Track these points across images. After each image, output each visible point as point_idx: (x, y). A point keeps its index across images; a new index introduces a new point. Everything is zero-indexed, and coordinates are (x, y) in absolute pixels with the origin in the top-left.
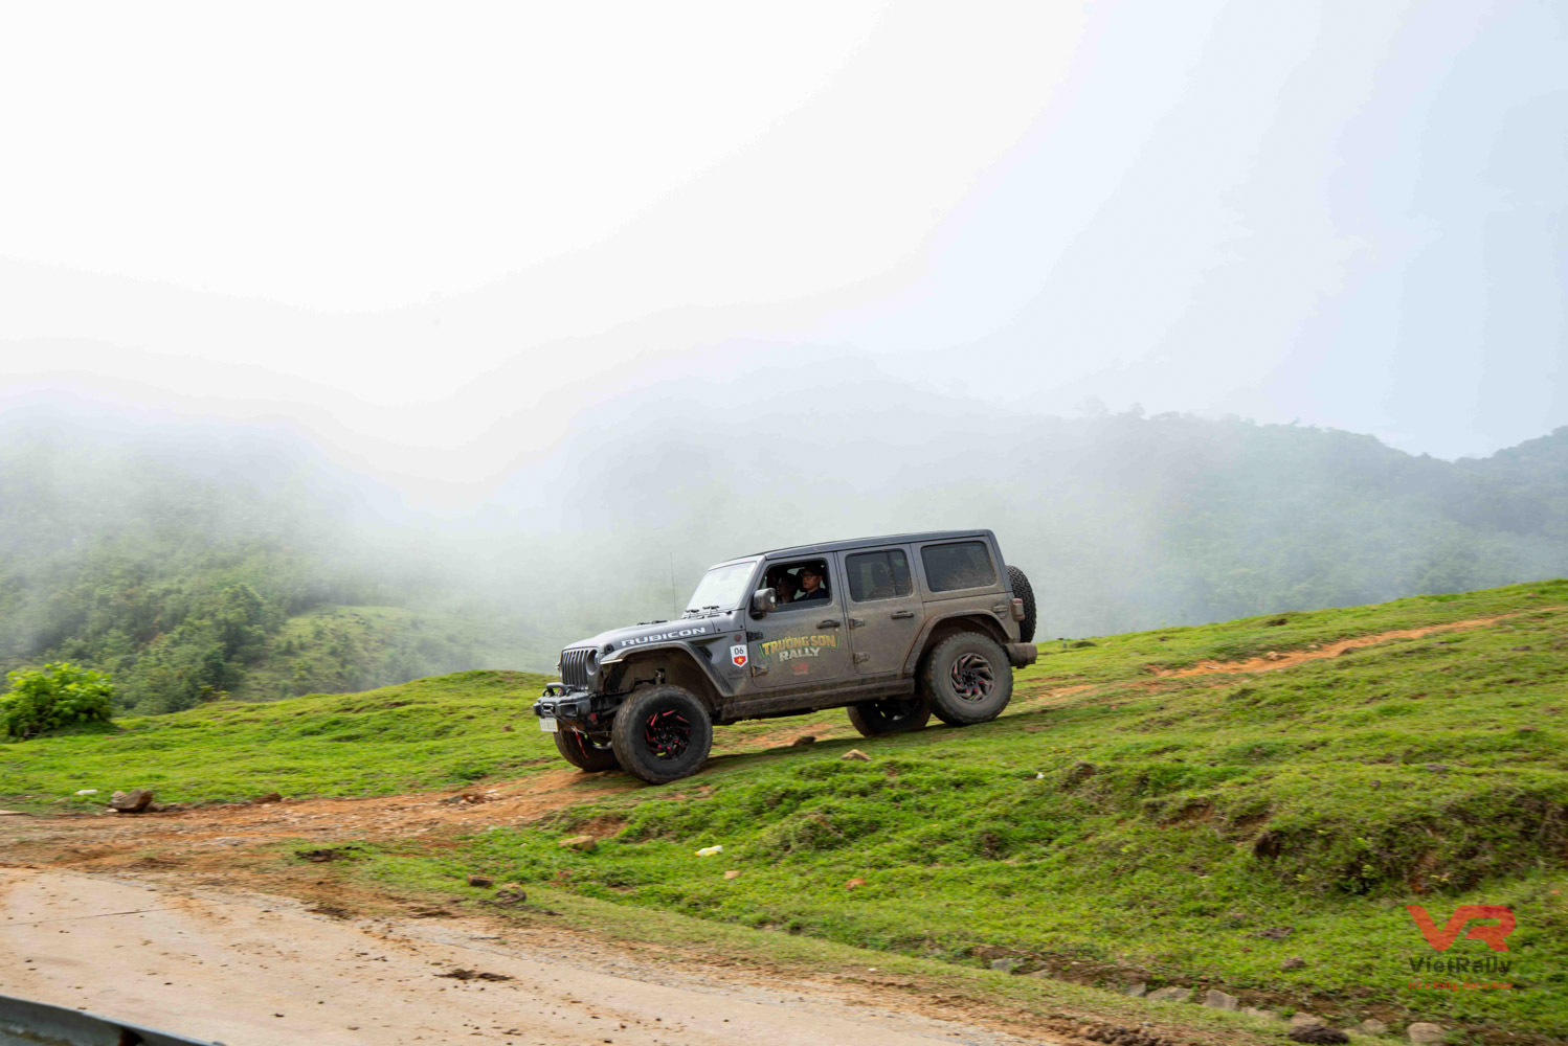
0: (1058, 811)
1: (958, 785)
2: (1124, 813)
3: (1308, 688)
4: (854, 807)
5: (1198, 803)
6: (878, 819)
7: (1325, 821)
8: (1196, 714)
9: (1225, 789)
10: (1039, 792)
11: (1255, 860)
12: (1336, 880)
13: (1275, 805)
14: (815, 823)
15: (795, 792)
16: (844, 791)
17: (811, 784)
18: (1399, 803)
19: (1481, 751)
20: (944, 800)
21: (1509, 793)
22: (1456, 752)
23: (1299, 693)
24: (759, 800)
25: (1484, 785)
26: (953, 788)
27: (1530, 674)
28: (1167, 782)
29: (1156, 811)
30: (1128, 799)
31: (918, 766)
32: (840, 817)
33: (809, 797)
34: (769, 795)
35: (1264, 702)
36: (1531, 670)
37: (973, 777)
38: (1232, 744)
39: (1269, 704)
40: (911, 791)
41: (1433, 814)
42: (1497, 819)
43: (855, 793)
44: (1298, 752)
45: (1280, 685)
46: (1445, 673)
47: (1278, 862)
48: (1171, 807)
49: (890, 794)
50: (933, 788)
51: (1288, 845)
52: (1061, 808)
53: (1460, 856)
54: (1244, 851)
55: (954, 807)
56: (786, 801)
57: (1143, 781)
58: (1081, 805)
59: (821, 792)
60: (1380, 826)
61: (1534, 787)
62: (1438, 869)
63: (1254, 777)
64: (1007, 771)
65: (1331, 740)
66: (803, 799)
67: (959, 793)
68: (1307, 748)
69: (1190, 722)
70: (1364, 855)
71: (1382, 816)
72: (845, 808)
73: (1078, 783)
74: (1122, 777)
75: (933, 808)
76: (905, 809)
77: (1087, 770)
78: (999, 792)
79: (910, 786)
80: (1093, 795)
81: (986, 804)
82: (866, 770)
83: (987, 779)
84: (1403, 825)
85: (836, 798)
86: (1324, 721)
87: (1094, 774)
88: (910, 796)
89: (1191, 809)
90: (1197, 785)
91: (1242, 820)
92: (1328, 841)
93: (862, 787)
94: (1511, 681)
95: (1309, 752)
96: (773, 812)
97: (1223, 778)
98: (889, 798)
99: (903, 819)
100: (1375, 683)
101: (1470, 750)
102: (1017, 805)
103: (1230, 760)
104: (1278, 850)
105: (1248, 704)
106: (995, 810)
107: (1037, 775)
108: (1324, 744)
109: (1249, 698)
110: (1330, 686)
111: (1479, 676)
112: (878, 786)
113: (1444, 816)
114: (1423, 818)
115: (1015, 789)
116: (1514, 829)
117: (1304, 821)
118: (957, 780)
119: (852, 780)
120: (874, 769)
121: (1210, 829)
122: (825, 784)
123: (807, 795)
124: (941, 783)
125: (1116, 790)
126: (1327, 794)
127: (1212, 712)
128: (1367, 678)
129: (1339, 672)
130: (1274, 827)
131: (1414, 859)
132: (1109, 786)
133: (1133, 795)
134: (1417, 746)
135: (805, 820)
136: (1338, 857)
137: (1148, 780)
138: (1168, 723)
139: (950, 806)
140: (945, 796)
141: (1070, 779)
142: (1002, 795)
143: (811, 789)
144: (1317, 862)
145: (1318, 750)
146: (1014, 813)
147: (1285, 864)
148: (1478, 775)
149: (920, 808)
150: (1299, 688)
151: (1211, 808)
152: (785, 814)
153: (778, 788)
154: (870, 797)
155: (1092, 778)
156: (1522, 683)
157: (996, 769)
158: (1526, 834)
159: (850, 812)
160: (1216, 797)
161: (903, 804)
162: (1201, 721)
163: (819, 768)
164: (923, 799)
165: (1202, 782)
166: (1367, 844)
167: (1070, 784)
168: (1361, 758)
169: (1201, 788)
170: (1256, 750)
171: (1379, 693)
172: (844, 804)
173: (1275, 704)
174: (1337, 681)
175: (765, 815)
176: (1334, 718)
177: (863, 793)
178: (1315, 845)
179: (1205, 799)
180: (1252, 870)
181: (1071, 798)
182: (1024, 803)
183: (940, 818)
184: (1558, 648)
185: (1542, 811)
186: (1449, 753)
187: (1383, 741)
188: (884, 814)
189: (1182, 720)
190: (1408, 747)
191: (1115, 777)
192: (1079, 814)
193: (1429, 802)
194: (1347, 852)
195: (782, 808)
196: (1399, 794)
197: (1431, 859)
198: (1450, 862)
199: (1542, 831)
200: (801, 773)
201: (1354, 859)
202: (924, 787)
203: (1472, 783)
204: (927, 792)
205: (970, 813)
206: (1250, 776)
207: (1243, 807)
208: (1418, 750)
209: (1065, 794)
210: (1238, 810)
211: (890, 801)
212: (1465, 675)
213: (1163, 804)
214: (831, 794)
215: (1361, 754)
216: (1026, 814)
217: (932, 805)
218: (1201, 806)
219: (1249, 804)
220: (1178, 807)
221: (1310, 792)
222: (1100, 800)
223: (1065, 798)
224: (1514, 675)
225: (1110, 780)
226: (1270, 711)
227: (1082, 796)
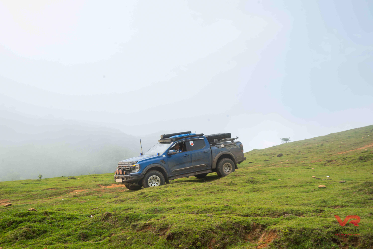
0: (102, 227)
1: (69, 219)
2: (122, 227)
3: (159, 192)
4: (38, 225)
5: (147, 225)
6: (46, 229)
7: (185, 230)
8: (129, 199)
9: (153, 220)
10: (96, 221)
11: (166, 241)
12: (189, 247)
13: (170, 225)
14: (26, 231)
15: (17, 221)
16: (34, 221)
17: (21, 219)
18: (204, 225)
19: (217, 211)
20: (66, 223)
21: (231, 222)
22: (211, 211)
23: (157, 194)
24: (4, 224)
25: (224, 220)
26: (68, 220)
27: (216, 190)
28: (134, 218)
29: (135, 227)
30: (123, 223)
31: (54, 213)
32: (34, 229)
33: (22, 223)
34: (8, 222)
35: (148, 196)
36: (215, 190)
37: (73, 216)
38: (147, 207)
39: (149, 197)
40: (55, 221)
41: (213, 228)
42: (229, 230)
43: (37, 221)
44: (167, 210)
45: (151, 192)
46: (193, 189)
47: (173, 242)
48: (140, 226)
49: (48, 221)
50: (61, 220)
51: (176, 237)
52: (103, 225)
53: (221, 239)
54: (162, 239)
55: (70, 225)
56: (14, 224)
57: (127, 218)
58: (109, 225)
59: (25, 221)
60: (201, 231)
61: (236, 221)
62: (216, 243)
63: (160, 217)
64: (82, 215)
65: (176, 207)
66: (20, 223)
67: (70, 221)
68: (169, 209)
69: (128, 201)
70: (197, 240)
71: (201, 229)
72: (35, 226)
73: (107, 218)
74: (120, 217)
75: (62, 226)
76: (53, 226)
77: (110, 215)
78: (83, 221)
79: (55, 219)
80: (112, 222)
81: (79, 224)
82: (37, 214)
83: (78, 217)
84: (206, 231)
85: (31, 223)
86: (169, 202)
87: (112, 216)
88: (55, 222)
89: (145, 226)
90: (144, 219)
91: (160, 230)
92: (187, 236)
93: (39, 219)
94: (212, 192)
95: (170, 210)
96: (9, 228)
97: (151, 217)
98: (49, 222)
99: (54, 229)
100: (176, 192)
101: (214, 211)
102: (89, 225)
103: (149, 212)
104: (173, 238)
105: (144, 197)
106: (83, 226)
107: (90, 216)
108: (174, 208)
109: (144, 195)
110: (164, 192)
111: (203, 191)
112: (44, 219)
113: (216, 229)
114: (211, 229)
115: (88, 220)
116: (233, 232)
117: (180, 230)
118: (69, 217)
119: (36, 217)
120: (40, 214)
121: (151, 232)
122: (27, 218)
123: (21, 222)
124: (64, 218)
125: (119, 220)
126: (184, 222)
127: (134, 198)
128: (174, 191)
129: (166, 188)
130: (172, 232)
131: (209, 241)
132: (117, 219)
133: (124, 222)
134: (200, 209)
135: (23, 230)
136: (190, 240)
137: (129, 218)
138: (122, 201)
139: (69, 225)
140: (66, 222)
141: (105, 217)
142: (84, 222)
143: (22, 220)
144: (184, 242)
145: (173, 210)
146: (89, 227)
147: (175, 242)
148: (221, 218)
149: (58, 226)
150: (156, 192)
151: (151, 226)
152: (14, 228)
153: (11, 220)
154: (42, 222)
155: (111, 217)
156: (214, 193)
157: (78, 214)
158: (235, 233)
159: (37, 227)
160: (152, 223)
161: (53, 224)
162: (132, 201)
163: (22, 213)
164: (59, 223)
165: (145, 218)
166: (197, 236)
167: (105, 219)
168: (186, 212)
169: (145, 220)
170: (155, 209)
171: (179, 194)
172: (35, 225)
173: (151, 197)
174: (166, 191)
175: (7, 229)
176: (172, 201)
177: (40, 221)
178: (183, 237)
179: (149, 223)
180: (165, 244)
181: (105, 223)
182: (91, 224)
183: (65, 229)
184: (218, 184)
185: (239, 227)
186: (209, 211)
187: (190, 207)
188: (48, 228)
189: (126, 200)
190: (198, 209)
191: (118, 217)
192: (109, 228)
193: (211, 225)
194: (192, 239)
195: (13, 226)
196: (203, 222)
197: (214, 240)
198: (219, 241)
199: (239, 233)
200: (16, 215)
201: (194, 241)
202: (59, 219)
203: (220, 220)
204: (60, 221)
205: (75, 227)
206: (159, 217)
207: (161, 226)
208: (201, 210)
209: (103, 222)
210: (159, 227)
211: (49, 224)
212: (199, 190)
213: (137, 225)
214: (29, 221)
215: (185, 211)
216: (92, 228)
217: (62, 225)
218: (148, 225)
219: (162, 225)
220: (142, 226)
221: (179, 222)
222: (114, 223)
223: (104, 223)
224: (212, 191)
225: (117, 218)
226: (150, 198)
227: (109, 222)
